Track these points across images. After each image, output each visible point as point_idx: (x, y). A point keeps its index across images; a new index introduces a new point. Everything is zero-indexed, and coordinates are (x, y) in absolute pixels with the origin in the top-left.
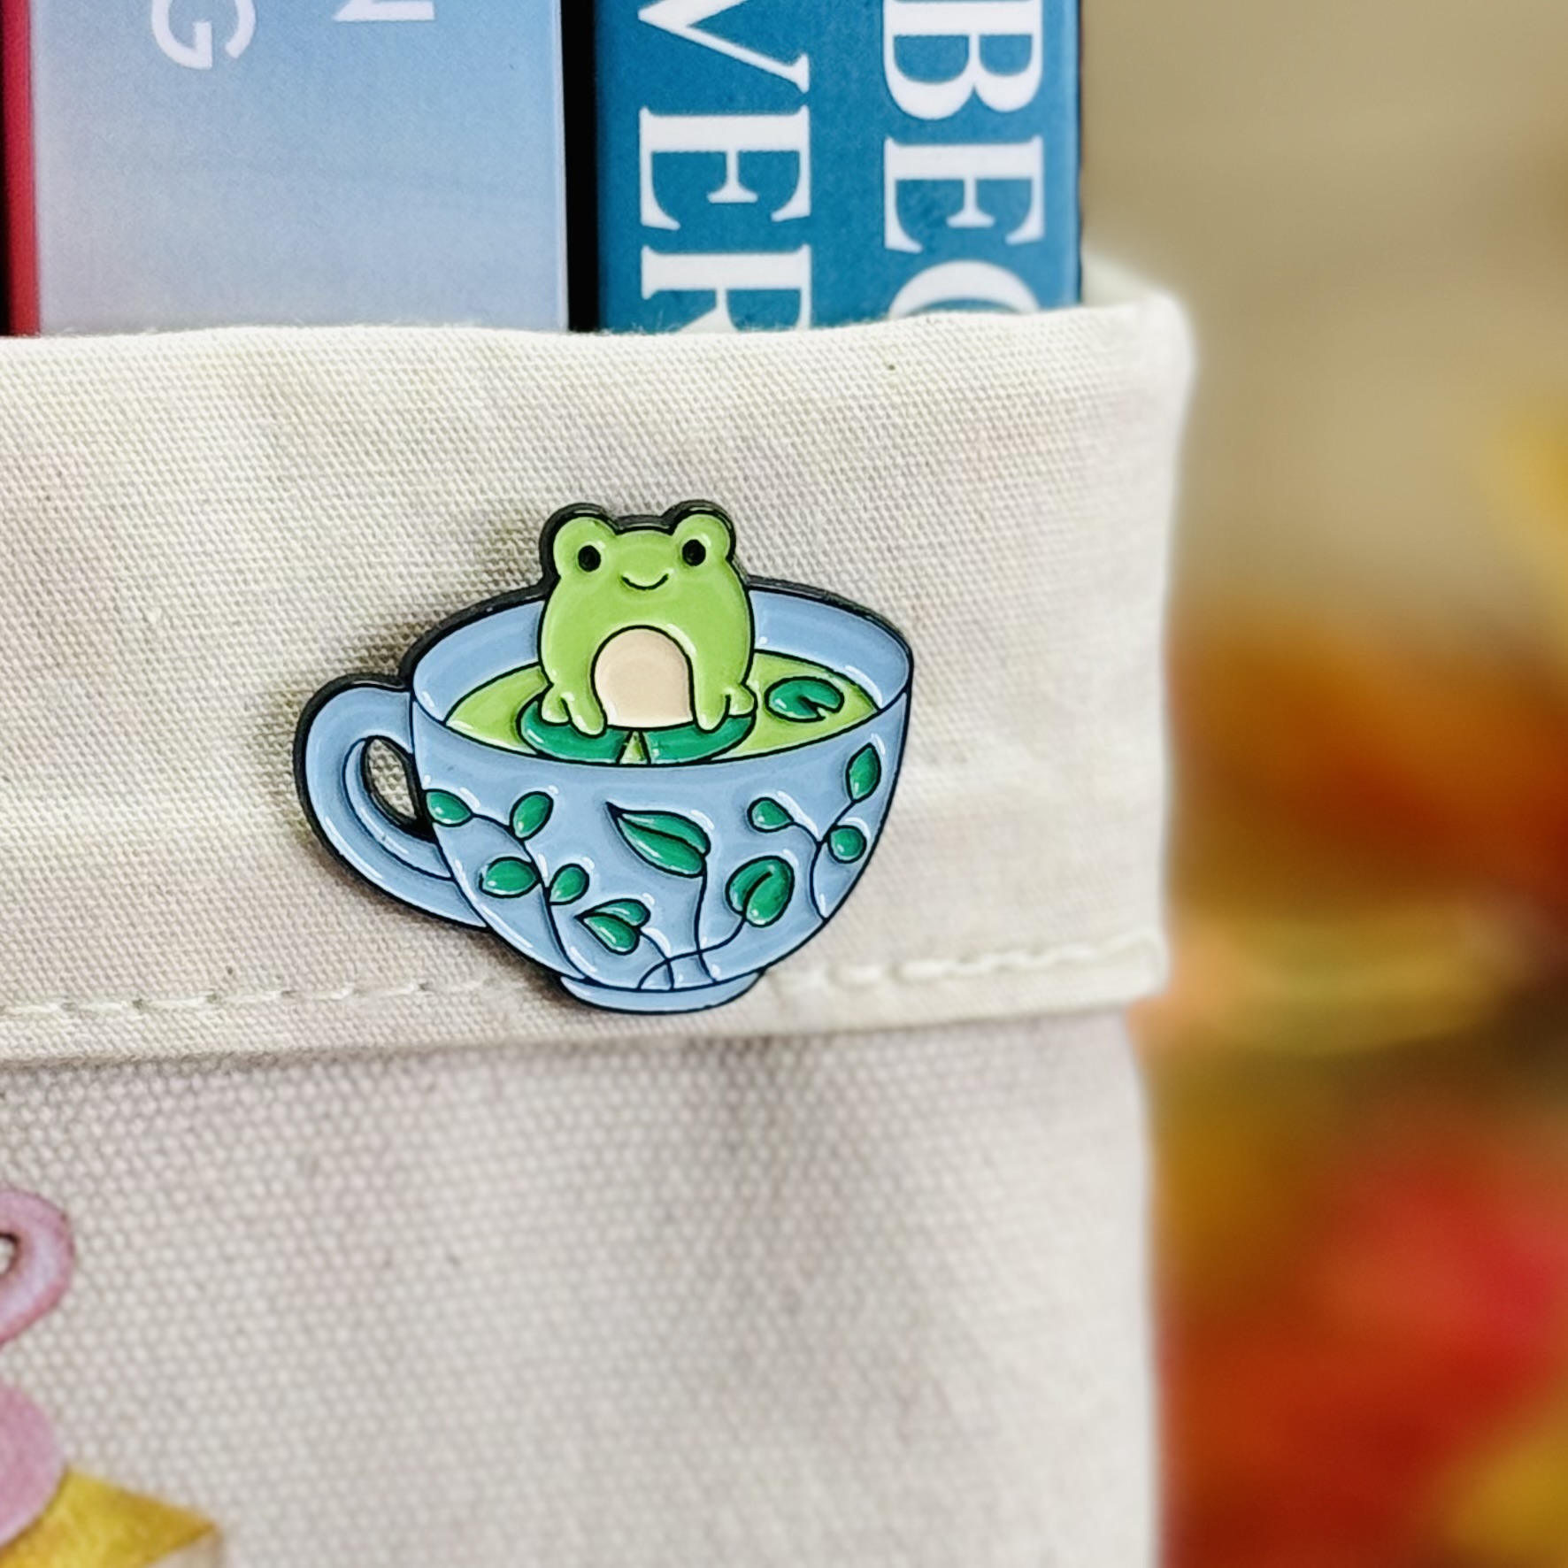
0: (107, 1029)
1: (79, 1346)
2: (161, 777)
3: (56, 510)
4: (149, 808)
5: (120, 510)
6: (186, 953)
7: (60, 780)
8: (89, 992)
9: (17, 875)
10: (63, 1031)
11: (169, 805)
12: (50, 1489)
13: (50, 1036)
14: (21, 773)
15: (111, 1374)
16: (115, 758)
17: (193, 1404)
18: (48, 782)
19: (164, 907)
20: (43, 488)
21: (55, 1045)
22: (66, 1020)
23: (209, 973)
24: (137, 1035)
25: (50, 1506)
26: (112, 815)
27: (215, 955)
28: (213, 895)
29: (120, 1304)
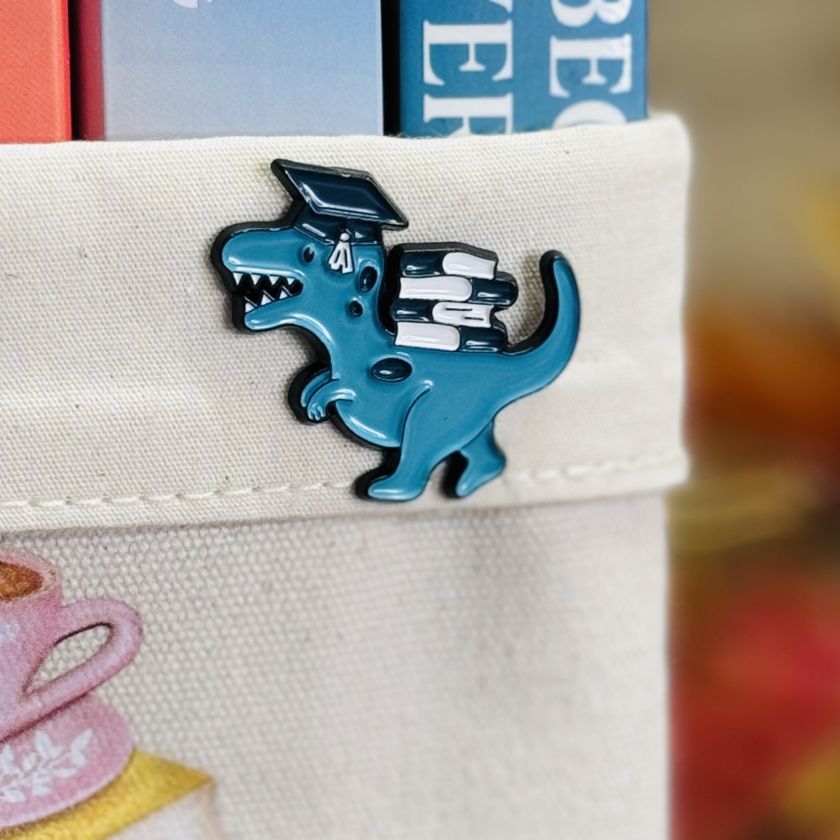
0: (163, 510)
1: (143, 682)
2: (192, 375)
3: (141, 233)
4: (186, 392)
5: (174, 233)
6: (204, 468)
7: (140, 378)
8: (154, 490)
9: (118, 428)
10: (140, 511)
11: (197, 390)
12: (126, 759)
13: (134, 514)
14: (119, 374)
15: (159, 698)
16: (168, 365)
17: (202, 714)
18: (133, 378)
19: (194, 445)
20: (134, 221)
21: (136, 519)
22: (142, 506)
23: (216, 478)
24: (179, 513)
25: (126, 769)
26: (167, 395)
27: (219, 469)
28: (219, 438)
29: (165, 660)
